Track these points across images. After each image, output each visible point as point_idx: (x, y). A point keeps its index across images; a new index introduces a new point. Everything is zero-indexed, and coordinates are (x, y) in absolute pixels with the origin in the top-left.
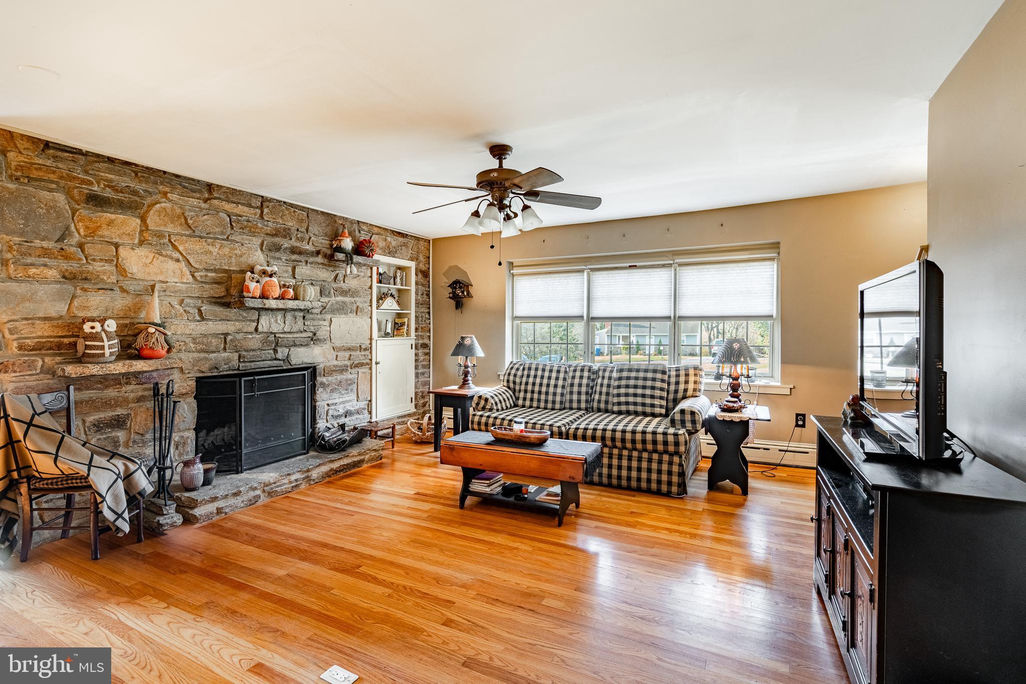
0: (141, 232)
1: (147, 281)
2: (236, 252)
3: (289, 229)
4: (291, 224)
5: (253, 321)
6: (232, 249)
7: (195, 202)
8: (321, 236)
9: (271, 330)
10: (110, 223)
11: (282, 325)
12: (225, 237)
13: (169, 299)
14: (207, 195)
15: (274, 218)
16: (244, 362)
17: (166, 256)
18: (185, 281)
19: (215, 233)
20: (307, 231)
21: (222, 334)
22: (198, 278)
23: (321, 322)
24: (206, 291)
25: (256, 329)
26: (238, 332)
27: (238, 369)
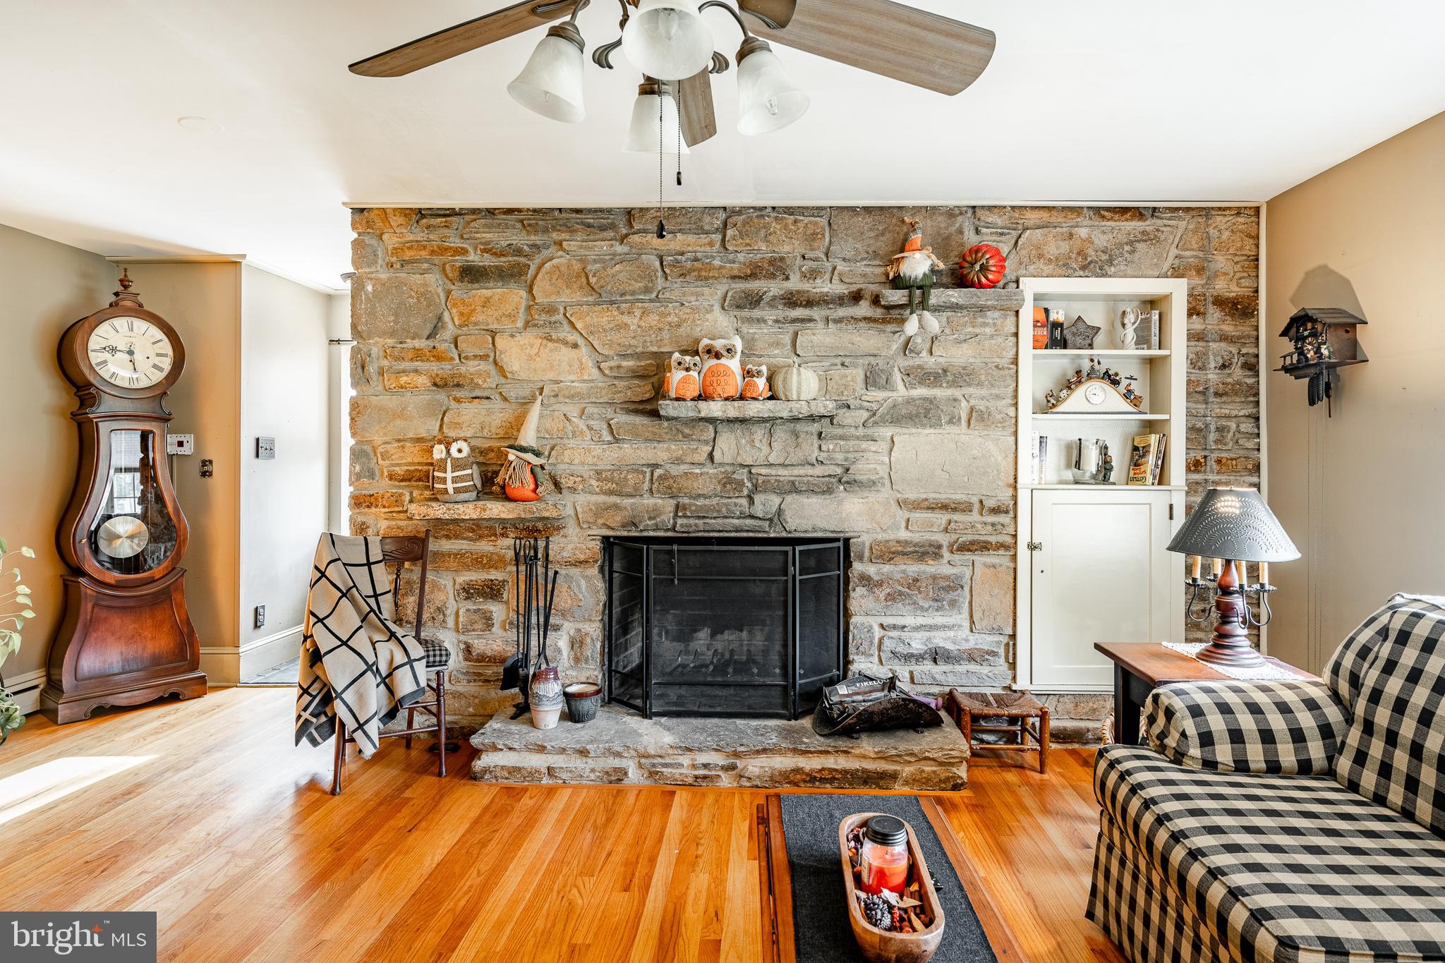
0: (529, 308)
1: (534, 382)
2: (669, 319)
3: (782, 259)
4: (787, 248)
5: (706, 442)
6: (662, 315)
7: (604, 246)
8: (863, 259)
9: (739, 460)
10: (486, 302)
11: (765, 449)
12: (653, 295)
13: (565, 409)
14: (624, 231)
15: (748, 245)
16: (685, 516)
17: (558, 341)
18: (586, 377)
19: (633, 293)
20: (827, 255)
21: (648, 465)
22: (607, 372)
23: (864, 445)
24: (620, 392)
25: (711, 457)
26: (678, 461)
27: (673, 529)
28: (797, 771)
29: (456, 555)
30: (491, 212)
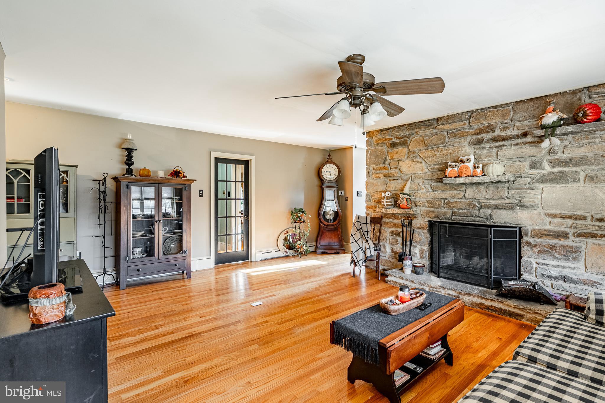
0: (408, 153)
1: (409, 174)
2: (450, 151)
3: (492, 125)
4: (494, 121)
5: (463, 191)
6: (447, 150)
7: (430, 131)
8: (527, 120)
9: (475, 197)
10: (397, 152)
11: (485, 193)
12: (445, 144)
13: (418, 182)
14: (436, 125)
15: (478, 122)
16: (455, 215)
17: (416, 161)
18: (424, 172)
19: (438, 144)
20: (511, 120)
21: (443, 199)
22: (430, 170)
23: (529, 191)
24: (434, 176)
25: (464, 196)
26: (453, 197)
27: (451, 219)
28: (482, 304)
29: (389, 223)
30: (398, 127)
